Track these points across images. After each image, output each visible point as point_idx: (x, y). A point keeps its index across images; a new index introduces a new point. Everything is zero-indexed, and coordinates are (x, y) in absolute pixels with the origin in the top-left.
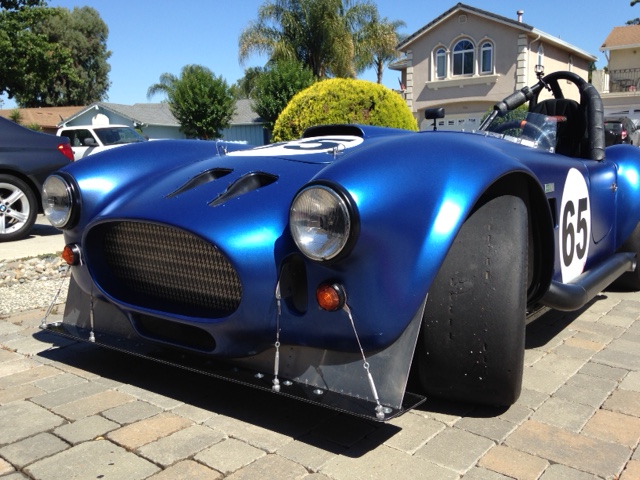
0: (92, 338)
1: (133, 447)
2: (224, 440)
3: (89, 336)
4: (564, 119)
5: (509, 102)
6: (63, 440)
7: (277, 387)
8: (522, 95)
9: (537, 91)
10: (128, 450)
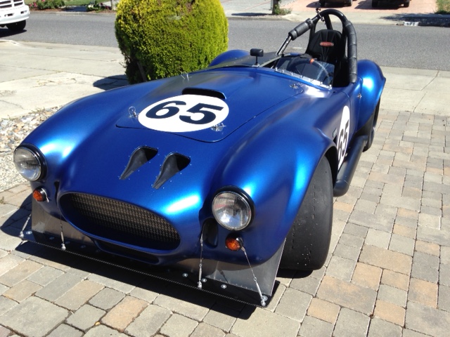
0: (64, 247)
1: (122, 328)
2: (171, 315)
3: (62, 246)
4: (332, 44)
5: (299, 30)
6: (76, 328)
7: (200, 286)
8: (306, 24)
9: (315, 22)
10: (119, 331)
